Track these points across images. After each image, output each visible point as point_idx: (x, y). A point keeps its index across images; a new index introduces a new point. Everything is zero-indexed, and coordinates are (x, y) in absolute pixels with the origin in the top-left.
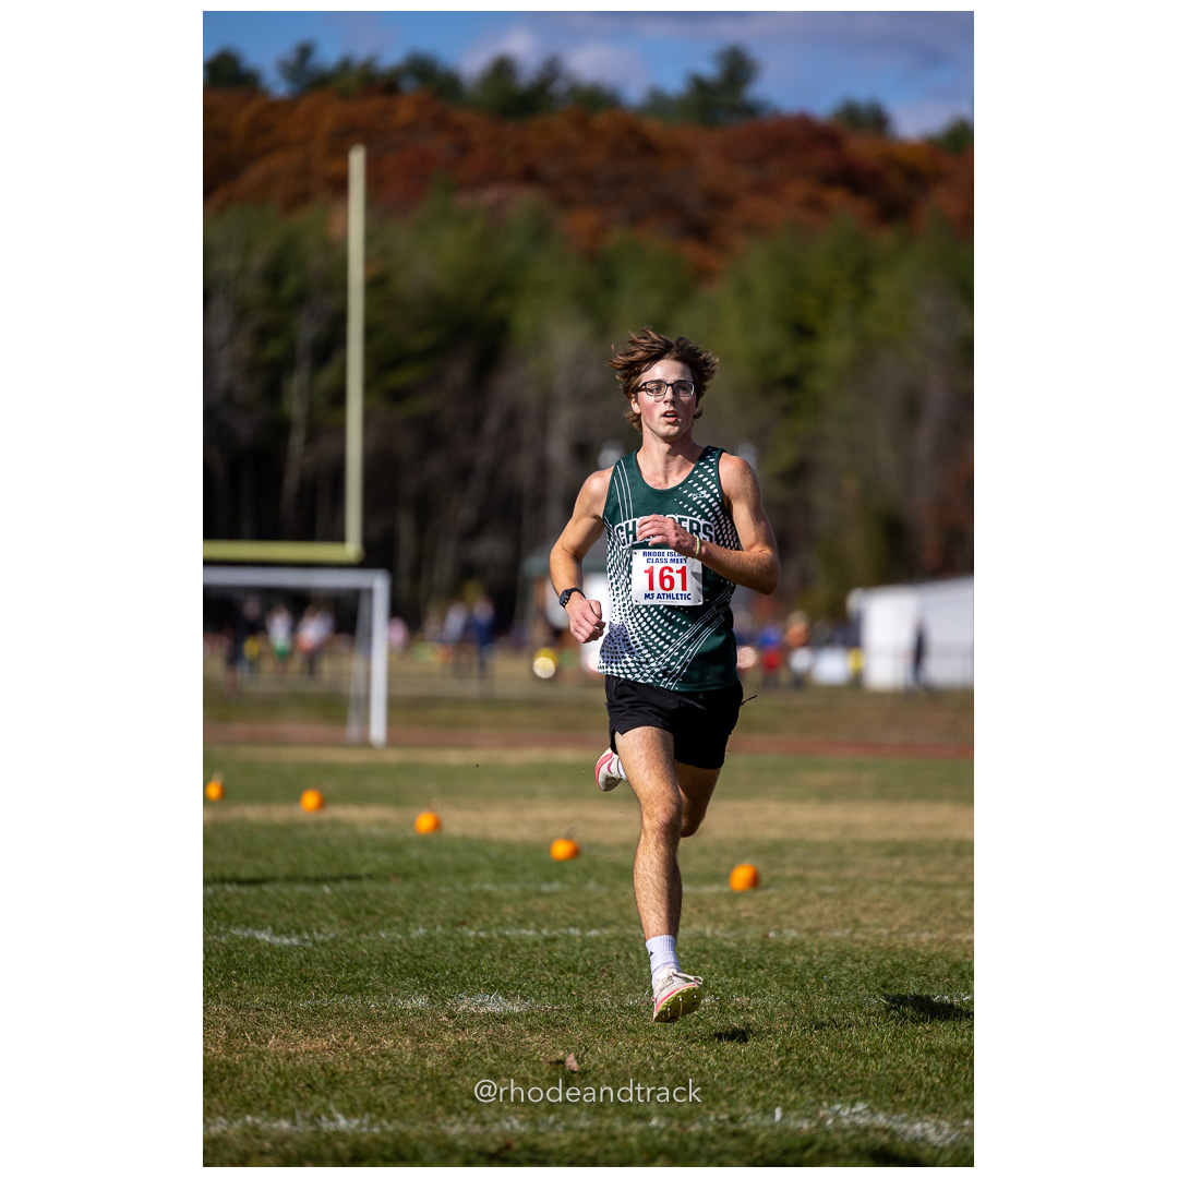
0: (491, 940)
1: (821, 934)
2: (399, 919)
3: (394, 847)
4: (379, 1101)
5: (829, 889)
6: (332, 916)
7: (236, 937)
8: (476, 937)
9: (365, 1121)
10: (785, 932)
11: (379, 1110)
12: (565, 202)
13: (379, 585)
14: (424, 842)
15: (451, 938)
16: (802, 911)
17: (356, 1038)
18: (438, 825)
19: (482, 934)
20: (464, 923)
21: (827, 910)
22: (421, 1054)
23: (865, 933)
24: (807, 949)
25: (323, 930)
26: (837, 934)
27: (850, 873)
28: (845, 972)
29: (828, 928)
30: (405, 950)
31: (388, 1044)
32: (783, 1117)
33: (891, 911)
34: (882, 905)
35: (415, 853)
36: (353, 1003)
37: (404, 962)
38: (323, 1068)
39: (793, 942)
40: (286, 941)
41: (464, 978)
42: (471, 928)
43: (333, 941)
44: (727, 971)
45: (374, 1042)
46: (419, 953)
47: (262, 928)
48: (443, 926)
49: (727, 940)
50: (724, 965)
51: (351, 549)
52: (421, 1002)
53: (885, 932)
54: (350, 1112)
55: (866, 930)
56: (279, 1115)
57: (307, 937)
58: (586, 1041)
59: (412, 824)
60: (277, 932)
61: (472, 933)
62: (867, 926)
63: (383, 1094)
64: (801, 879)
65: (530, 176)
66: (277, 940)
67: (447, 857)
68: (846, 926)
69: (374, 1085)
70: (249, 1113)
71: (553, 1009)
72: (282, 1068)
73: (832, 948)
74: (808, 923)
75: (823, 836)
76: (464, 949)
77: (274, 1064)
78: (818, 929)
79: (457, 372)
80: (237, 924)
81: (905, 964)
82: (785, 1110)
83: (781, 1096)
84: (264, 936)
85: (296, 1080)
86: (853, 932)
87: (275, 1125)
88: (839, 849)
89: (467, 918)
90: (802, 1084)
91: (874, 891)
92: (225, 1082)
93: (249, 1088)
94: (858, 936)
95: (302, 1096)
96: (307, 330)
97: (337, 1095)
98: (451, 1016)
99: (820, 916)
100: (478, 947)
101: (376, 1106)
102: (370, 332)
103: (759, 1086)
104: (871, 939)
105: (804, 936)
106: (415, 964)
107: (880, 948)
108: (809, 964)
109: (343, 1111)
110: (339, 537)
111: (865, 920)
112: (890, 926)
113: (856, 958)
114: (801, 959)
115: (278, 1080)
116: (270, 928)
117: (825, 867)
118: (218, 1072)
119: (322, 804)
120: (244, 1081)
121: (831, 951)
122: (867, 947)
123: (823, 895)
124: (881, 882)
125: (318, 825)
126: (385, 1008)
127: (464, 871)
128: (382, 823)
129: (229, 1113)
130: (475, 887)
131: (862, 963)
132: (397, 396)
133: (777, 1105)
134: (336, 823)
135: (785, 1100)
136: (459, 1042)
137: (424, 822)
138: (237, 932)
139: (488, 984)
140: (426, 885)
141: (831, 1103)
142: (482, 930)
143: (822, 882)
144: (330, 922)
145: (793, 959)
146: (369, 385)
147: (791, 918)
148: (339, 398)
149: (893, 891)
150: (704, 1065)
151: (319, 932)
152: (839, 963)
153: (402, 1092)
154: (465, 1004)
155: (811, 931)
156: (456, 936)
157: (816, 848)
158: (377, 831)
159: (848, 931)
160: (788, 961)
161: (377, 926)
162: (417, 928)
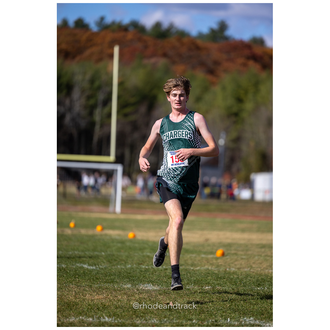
0: (149, 269)
1: (241, 269)
2: (123, 262)
3: (122, 242)
4: (117, 313)
5: (244, 257)
6: (105, 261)
7: (78, 266)
8: (145, 268)
9: (113, 319)
10: (232, 269)
11: (117, 316)
12: (174, 63)
13: (119, 168)
14: (131, 241)
15: (138, 268)
16: (236, 263)
17: (111, 296)
18: (135, 236)
19: (147, 267)
20: (141, 264)
21: (243, 263)
22: (129, 300)
23: (253, 270)
24: (238, 274)
25: (102, 265)
26: (246, 270)
27: (250, 253)
28: (248, 280)
29: (243, 268)
30: (125, 271)
31: (120, 297)
32: (230, 321)
33: (261, 263)
34: (258, 262)
35: (128, 244)
36: (110, 286)
37: (124, 274)
38: (102, 304)
39: (234, 271)
40: (92, 268)
41: (141, 279)
42: (143, 265)
43: (105, 268)
44: (215, 279)
45: (116, 297)
46: (129, 272)
47: (85, 264)
48: (136, 264)
49: (215, 270)
50: (214, 278)
51: (112, 158)
52: (129, 286)
53: (259, 269)
54: (109, 316)
55: (254, 269)
56: (89, 317)
57: (97, 266)
58: (175, 298)
59: (127, 235)
60: (89, 265)
61: (144, 267)
62: (254, 268)
63: (118, 311)
64: (236, 254)
65: (165, 55)
66: (89, 267)
67: (137, 245)
68: (248, 267)
69: (116, 309)
70: (81, 316)
71: (166, 289)
72: (90, 304)
73: (244, 273)
74: (238, 266)
75: (242, 242)
76: (141, 271)
77: (88, 302)
78: (241, 268)
79: (143, 109)
80: (78, 263)
81: (265, 279)
82: (231, 319)
83: (230, 315)
84: (86, 266)
85: (94, 307)
86: (250, 269)
87: (88, 319)
88: (247, 246)
89: (142, 263)
90: (235, 312)
91: (256, 258)
92: (74, 307)
93: (81, 309)
94: (252, 270)
95: (96, 311)
96: (101, 97)
97: (106, 311)
98: (138, 290)
99: (241, 264)
100: (145, 271)
101: (116, 315)
102: (119, 97)
103: (223, 312)
104: (255, 271)
105: (236, 270)
106: (128, 275)
107: (258, 274)
108: (238, 278)
109: (107, 316)
110: (108, 154)
111: (254, 266)
112: (260, 268)
113: (251, 276)
114: (235, 276)
115: (89, 307)
116: (87, 264)
117: (243, 251)
118: (72, 304)
119: (103, 229)
120: (79, 307)
121: (244, 274)
122: (254, 274)
123: (242, 259)
124: (258, 255)
125: (101, 235)
126: (119, 287)
127: (142, 249)
128: (119, 235)
129: (75, 316)
130: (145, 254)
131: (253, 278)
132: (126, 115)
133: (229, 317)
134: (106, 235)
135: (231, 316)
136: (140, 297)
137: (131, 235)
138: (78, 265)
139: (148, 281)
140: (131, 253)
141: (244, 317)
142: (147, 266)
143: (242, 255)
144: (104, 263)
145: (233, 276)
146: (118, 112)
147: (233, 265)
148: (109, 115)
149: (262, 258)
150: (208, 306)
151: (101, 265)
152: (246, 278)
153: (124, 311)
154: (141, 287)
155: (239, 269)
156: (139, 268)
157: (240, 245)
158: (117, 237)
159: (249, 269)
160: (232, 277)
161: (117, 264)
162: (128, 265)
